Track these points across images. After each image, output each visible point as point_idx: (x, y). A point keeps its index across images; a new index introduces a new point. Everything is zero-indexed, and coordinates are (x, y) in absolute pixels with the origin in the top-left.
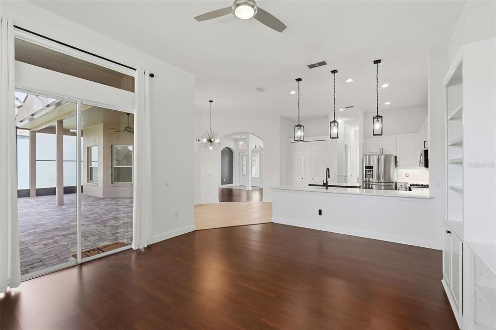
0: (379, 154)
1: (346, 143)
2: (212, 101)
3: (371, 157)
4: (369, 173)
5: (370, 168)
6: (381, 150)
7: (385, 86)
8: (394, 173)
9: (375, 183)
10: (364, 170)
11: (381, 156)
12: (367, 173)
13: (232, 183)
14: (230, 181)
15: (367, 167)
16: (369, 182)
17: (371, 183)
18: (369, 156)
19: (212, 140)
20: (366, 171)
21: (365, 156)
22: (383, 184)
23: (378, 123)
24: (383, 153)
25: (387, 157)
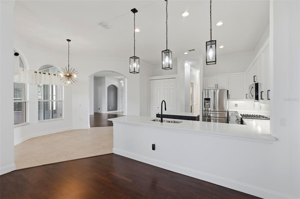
0: (215, 88)
1: (192, 81)
2: (70, 41)
3: (209, 90)
4: (208, 104)
5: (208, 99)
6: (217, 85)
7: (220, 24)
8: (226, 104)
9: (212, 112)
10: (204, 101)
11: (217, 90)
12: (206, 104)
13: (117, 110)
14: (116, 108)
15: (206, 99)
16: (208, 111)
17: (209, 112)
18: (208, 90)
19: (68, 75)
20: (205, 102)
21: (205, 90)
22: (218, 112)
23: (211, 49)
24: (218, 88)
25: (221, 91)
